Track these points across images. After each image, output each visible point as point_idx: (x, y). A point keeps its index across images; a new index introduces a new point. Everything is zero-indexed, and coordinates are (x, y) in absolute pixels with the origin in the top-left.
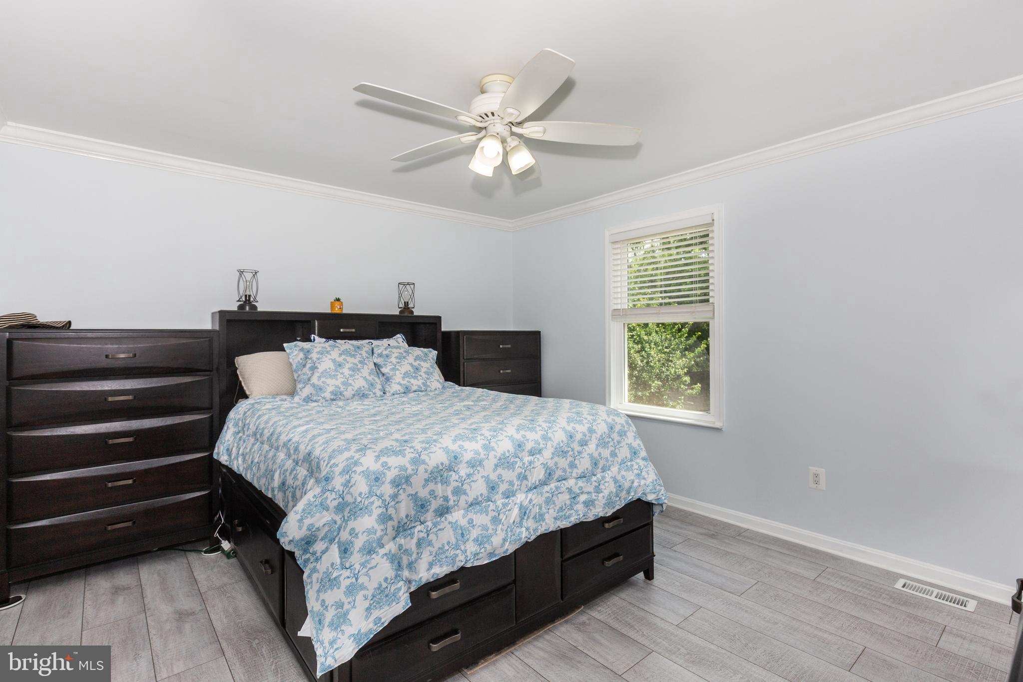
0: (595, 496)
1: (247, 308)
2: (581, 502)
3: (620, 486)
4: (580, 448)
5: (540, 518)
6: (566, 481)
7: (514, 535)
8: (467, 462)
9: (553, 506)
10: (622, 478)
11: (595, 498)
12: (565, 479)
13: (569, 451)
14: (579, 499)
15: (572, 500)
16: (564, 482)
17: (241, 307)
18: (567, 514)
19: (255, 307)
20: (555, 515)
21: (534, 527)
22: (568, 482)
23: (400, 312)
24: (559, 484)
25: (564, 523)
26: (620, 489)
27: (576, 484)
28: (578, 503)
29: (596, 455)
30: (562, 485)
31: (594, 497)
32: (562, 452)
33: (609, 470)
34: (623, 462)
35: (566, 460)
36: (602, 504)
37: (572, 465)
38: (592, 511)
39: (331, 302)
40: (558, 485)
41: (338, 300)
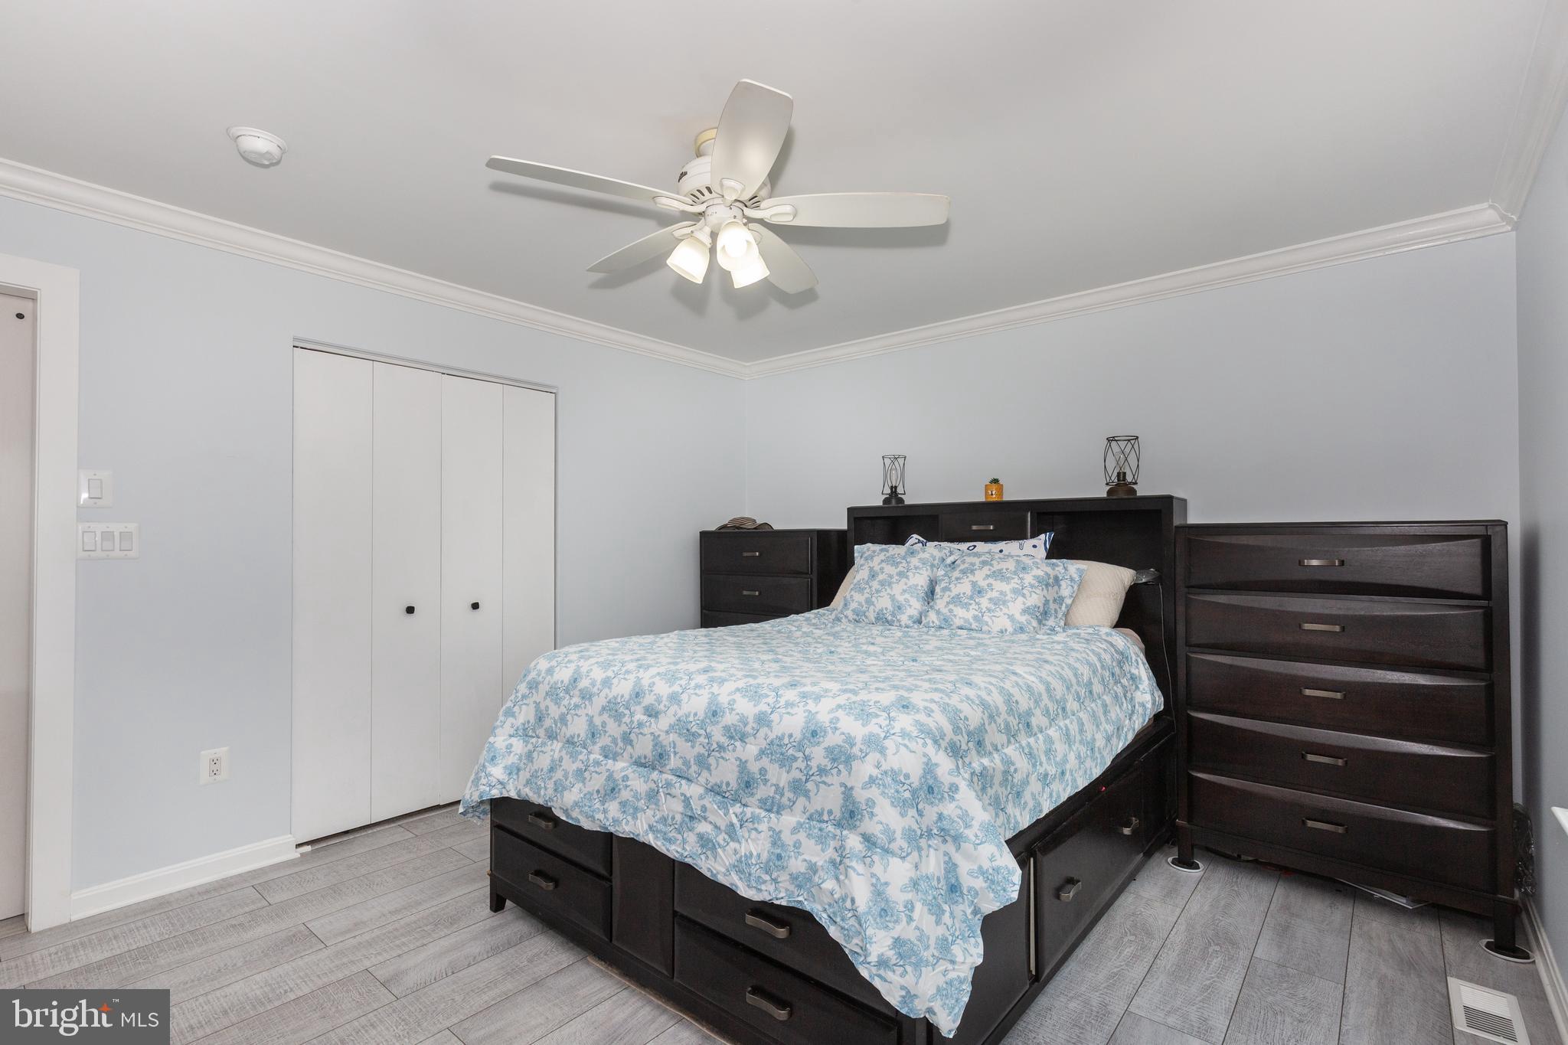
0: (724, 840)
1: (893, 501)
2: (695, 832)
3: (779, 857)
4: (724, 741)
5: (630, 809)
6: (689, 783)
7: (590, 807)
8: (580, 690)
9: (654, 806)
10: (794, 846)
11: (722, 842)
12: (688, 780)
13: (700, 735)
14: (696, 825)
15: (687, 819)
16: (683, 782)
17: (886, 501)
18: (671, 835)
19: (901, 501)
20: (652, 821)
21: (616, 816)
22: (689, 786)
23: (1109, 492)
24: (674, 779)
25: (659, 843)
26: (777, 863)
27: (701, 798)
28: (691, 830)
29: (754, 767)
30: (678, 785)
31: (720, 839)
32: (688, 730)
33: (778, 813)
34: (816, 817)
35: (693, 747)
36: (727, 864)
37: (702, 762)
38: (709, 862)
39: (986, 486)
40: (671, 780)
41: (995, 481)
